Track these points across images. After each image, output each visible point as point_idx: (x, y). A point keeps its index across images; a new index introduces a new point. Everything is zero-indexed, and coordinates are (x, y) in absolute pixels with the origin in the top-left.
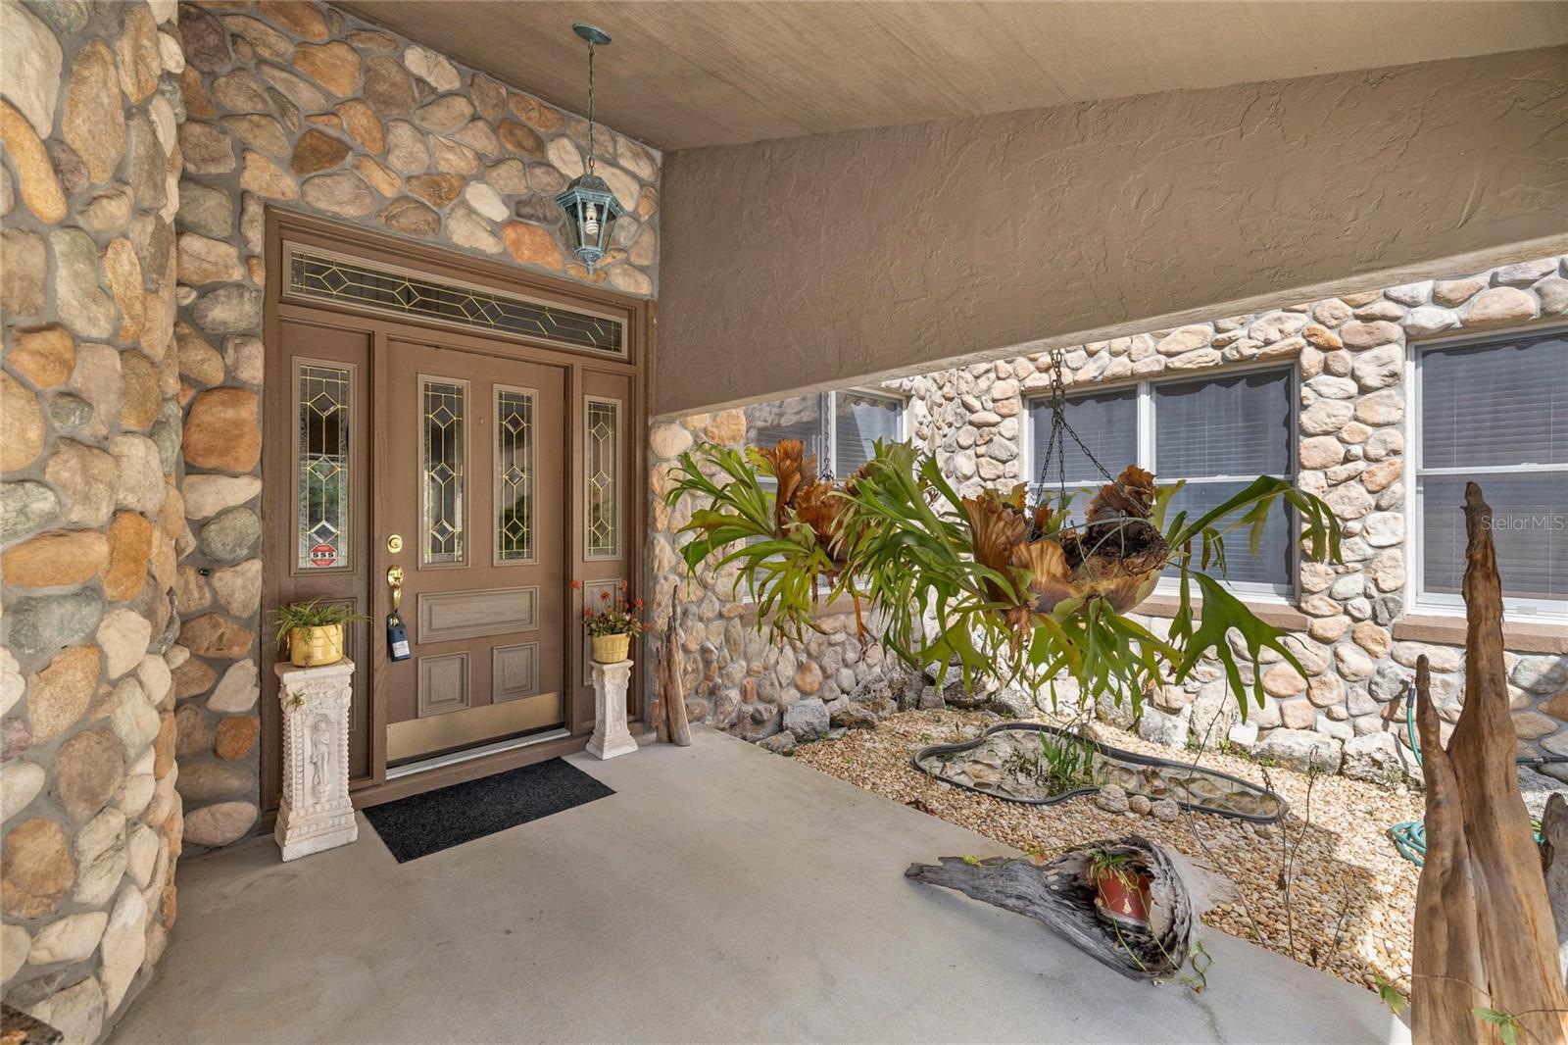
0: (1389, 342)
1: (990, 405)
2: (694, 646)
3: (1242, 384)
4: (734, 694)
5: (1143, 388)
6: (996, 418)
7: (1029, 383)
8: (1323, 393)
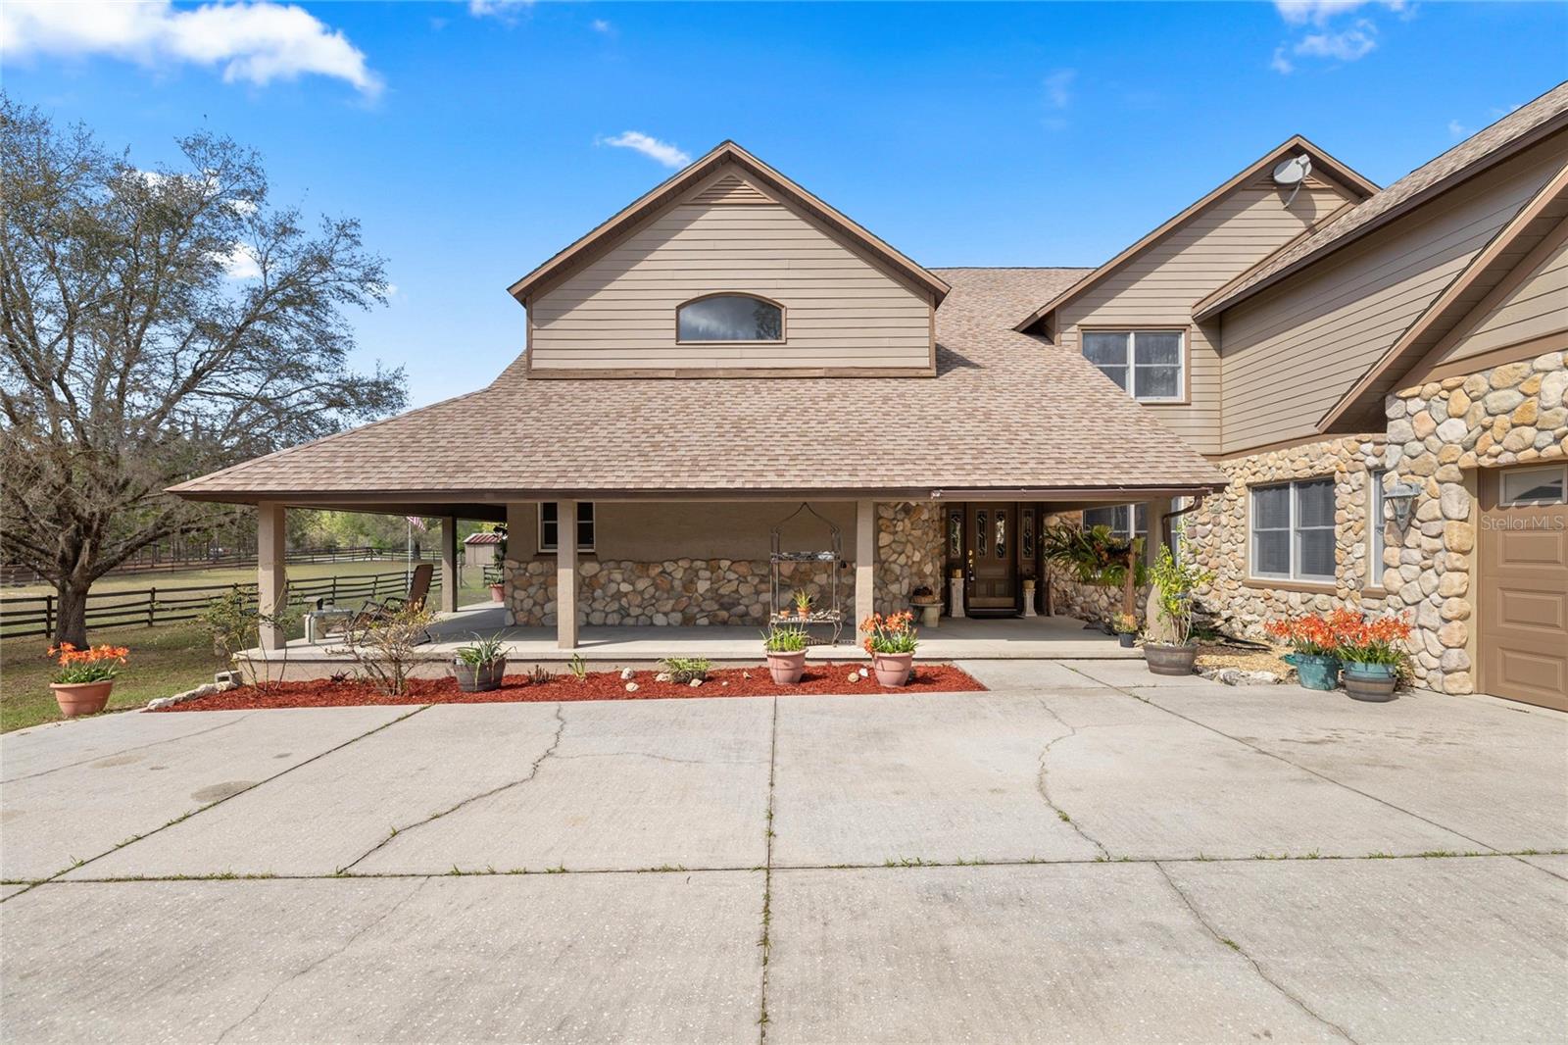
0: (1359, 471)
1: (1234, 490)
2: (1060, 589)
3: (1323, 485)
4: (1078, 608)
5: (1291, 485)
6: (1236, 497)
7: (1248, 481)
8: (1342, 491)
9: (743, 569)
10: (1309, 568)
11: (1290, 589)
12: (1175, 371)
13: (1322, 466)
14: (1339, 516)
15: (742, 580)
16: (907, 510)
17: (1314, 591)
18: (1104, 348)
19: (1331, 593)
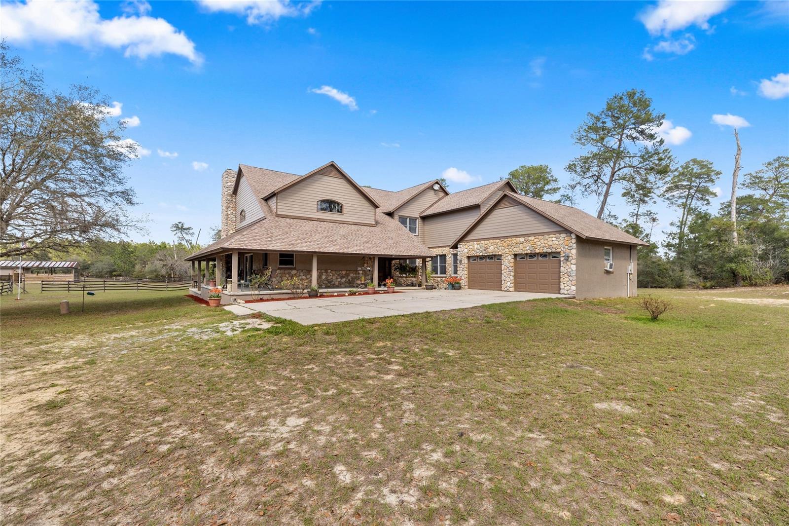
0: (450, 254)
8: (447, 257)
9: (334, 272)
10: (441, 273)
11: (438, 277)
12: (416, 228)
13: (444, 253)
14: (447, 262)
15: (333, 275)
16: (370, 258)
17: (443, 277)
18: (403, 220)
19: (446, 277)
